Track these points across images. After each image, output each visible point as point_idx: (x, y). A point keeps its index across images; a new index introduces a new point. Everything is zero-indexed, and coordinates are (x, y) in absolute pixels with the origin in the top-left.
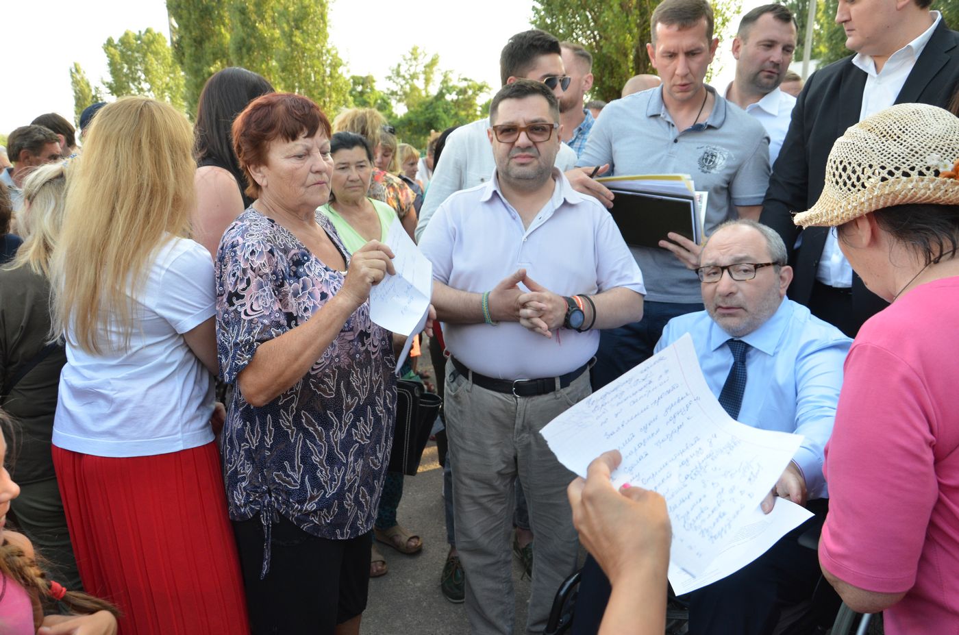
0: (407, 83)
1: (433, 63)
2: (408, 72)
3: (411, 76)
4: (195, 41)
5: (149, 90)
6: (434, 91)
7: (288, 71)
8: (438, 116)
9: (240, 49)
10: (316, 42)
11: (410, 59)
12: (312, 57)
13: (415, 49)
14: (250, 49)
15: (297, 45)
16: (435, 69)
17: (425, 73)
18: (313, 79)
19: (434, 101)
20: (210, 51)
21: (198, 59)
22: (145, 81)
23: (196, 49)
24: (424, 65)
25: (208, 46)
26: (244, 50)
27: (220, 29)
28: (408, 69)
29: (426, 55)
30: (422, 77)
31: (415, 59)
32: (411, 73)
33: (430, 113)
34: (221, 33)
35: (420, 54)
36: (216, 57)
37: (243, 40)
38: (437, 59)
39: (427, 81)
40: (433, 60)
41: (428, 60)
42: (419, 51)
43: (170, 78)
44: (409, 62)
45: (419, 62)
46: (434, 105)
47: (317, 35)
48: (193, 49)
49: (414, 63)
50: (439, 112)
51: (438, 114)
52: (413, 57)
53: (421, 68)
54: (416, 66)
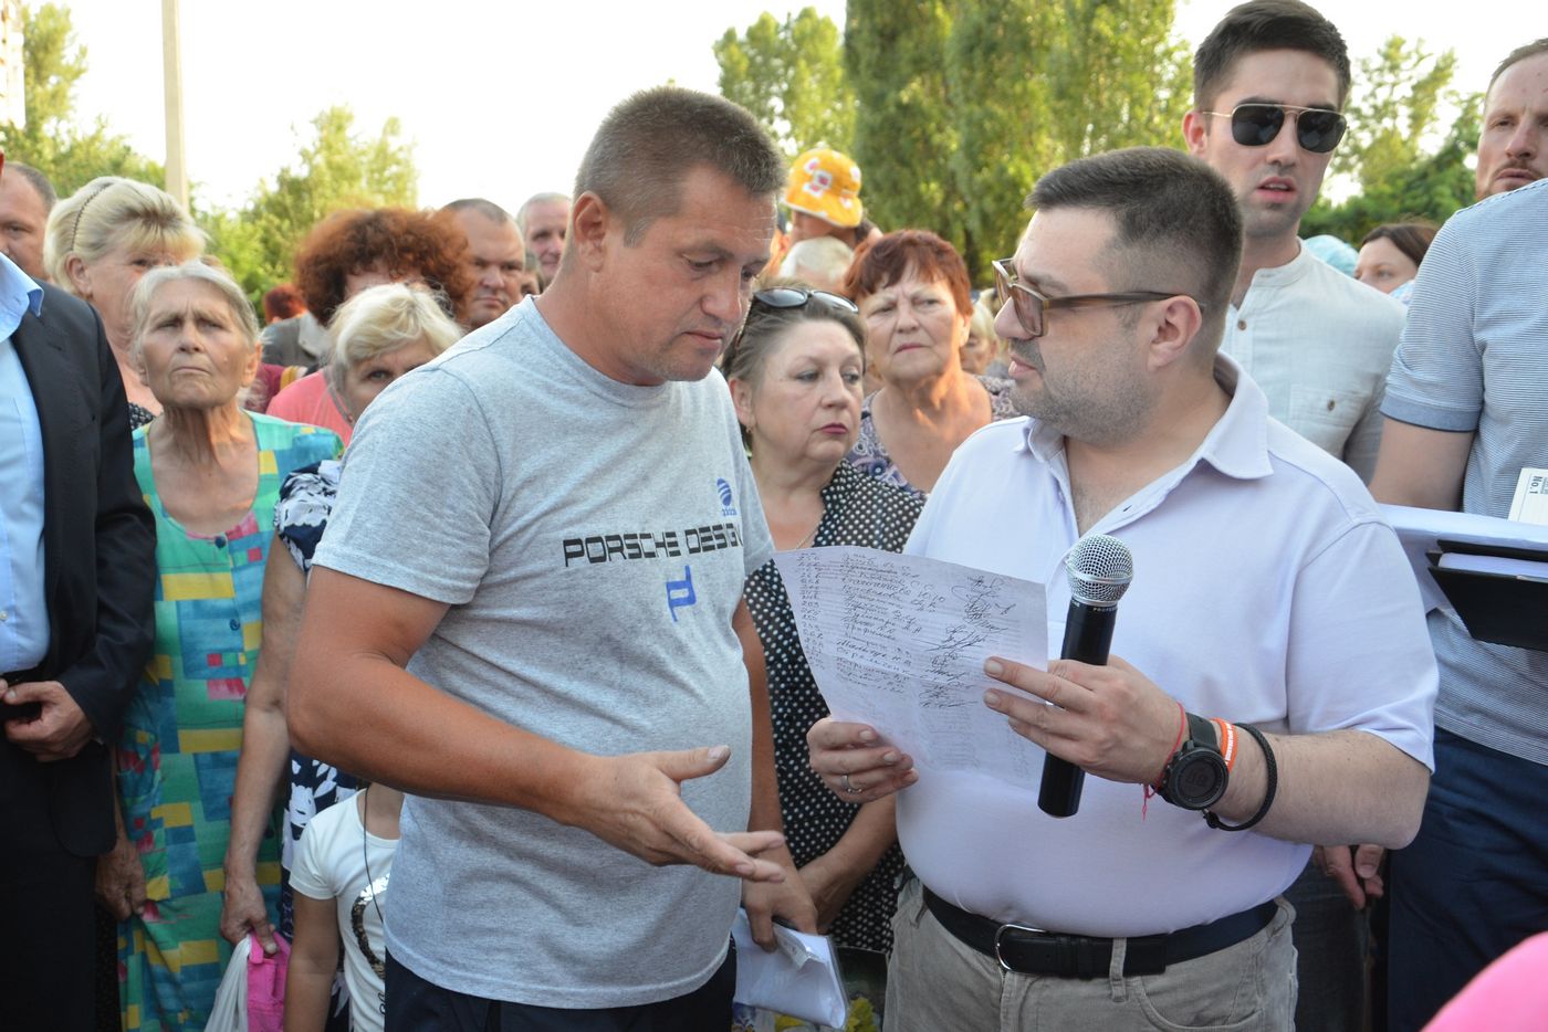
0: (1363, 127)
1: (1439, 75)
2: (1371, 101)
3: (1375, 107)
4: (881, 34)
5: (787, 136)
6: (1430, 144)
7: (1071, 97)
8: (1439, 205)
9: (971, 49)
10: (1143, 33)
11: (1380, 70)
12: (1132, 69)
13: (1395, 44)
14: (992, 48)
15: (1099, 38)
16: (1440, 92)
17: (1412, 102)
18: (1125, 117)
19: (1432, 169)
20: (907, 56)
21: (882, 71)
22: (783, 116)
23: (883, 49)
24: (1414, 82)
25: (906, 45)
26: (978, 53)
27: (934, 7)
28: (1373, 95)
29: (1421, 58)
30: (1404, 112)
31: (1394, 68)
32: (1379, 102)
33: (1415, 198)
34: (934, 18)
35: (1408, 56)
36: (919, 65)
37: (979, 31)
38: (1449, 66)
39: (1417, 121)
40: (1438, 69)
41: (1426, 69)
42: (1404, 50)
43: (834, 110)
44: (1376, 77)
45: (1403, 75)
46: (1431, 179)
47: (1147, 17)
48: (877, 51)
49: (1389, 78)
50: (1442, 195)
51: (1437, 199)
52: (1388, 64)
53: (1405, 90)
54: (1394, 85)
